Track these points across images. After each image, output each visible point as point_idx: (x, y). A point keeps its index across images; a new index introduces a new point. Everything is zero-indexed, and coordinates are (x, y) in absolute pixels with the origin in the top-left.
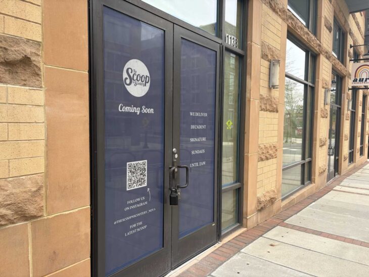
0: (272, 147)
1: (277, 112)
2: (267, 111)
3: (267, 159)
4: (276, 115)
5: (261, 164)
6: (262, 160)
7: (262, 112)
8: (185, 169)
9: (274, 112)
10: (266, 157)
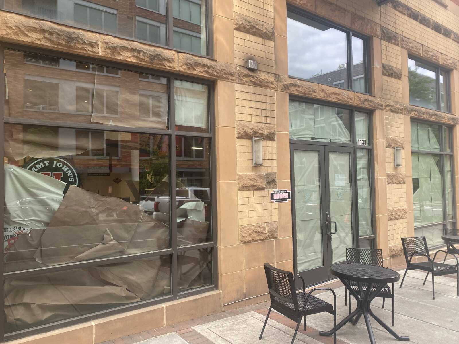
0: (402, 210)
1: (404, 183)
2: (394, 183)
3: (396, 219)
4: (404, 186)
5: (390, 223)
6: (391, 219)
7: (390, 185)
8: (334, 223)
9: (401, 183)
10: (395, 217)
